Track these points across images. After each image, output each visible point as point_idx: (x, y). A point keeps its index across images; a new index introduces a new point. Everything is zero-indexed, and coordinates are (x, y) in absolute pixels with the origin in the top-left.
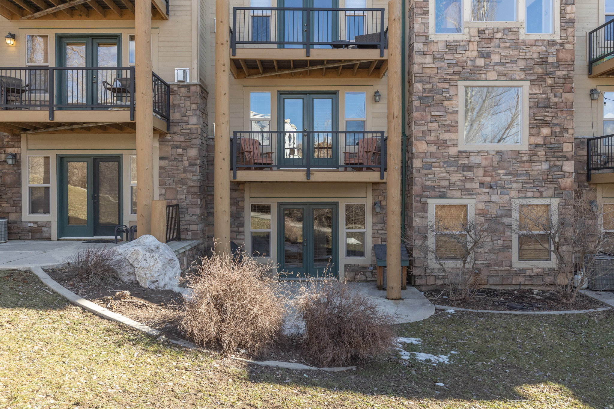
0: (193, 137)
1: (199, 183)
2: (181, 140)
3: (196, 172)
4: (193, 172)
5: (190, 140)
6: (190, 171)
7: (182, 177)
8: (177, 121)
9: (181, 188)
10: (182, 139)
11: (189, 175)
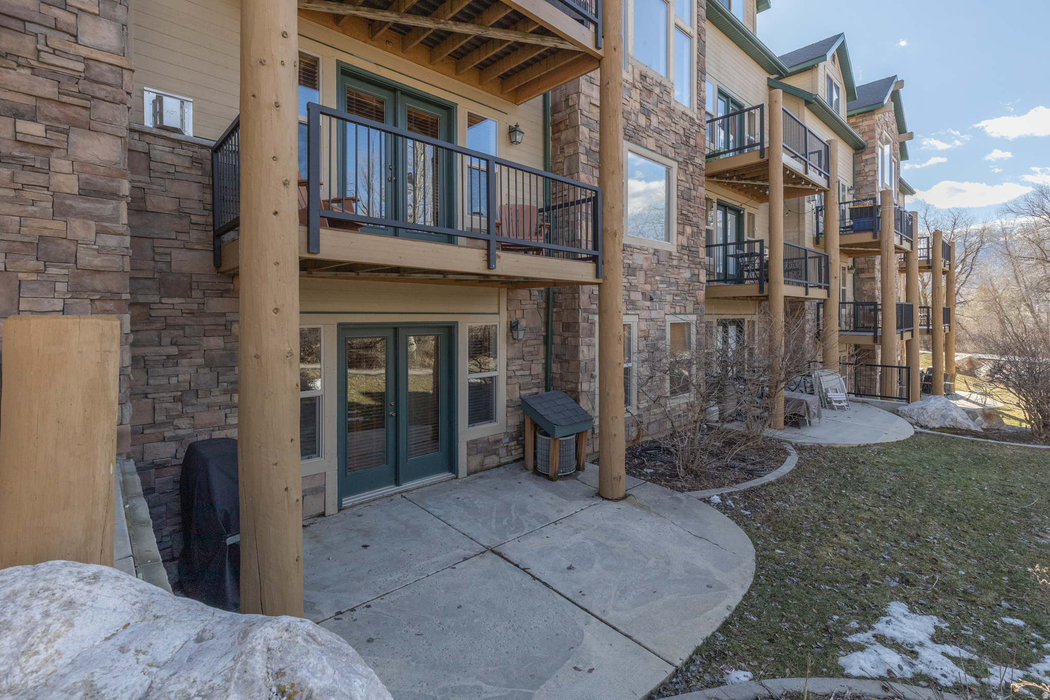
0: (102, 94)
1: (127, 259)
2: (39, 91)
3: (116, 220)
4: (99, 219)
5: (87, 103)
6: (86, 215)
7: (46, 233)
8: (23, 14)
9: (38, 272)
10: (47, 89)
11: (81, 229)
